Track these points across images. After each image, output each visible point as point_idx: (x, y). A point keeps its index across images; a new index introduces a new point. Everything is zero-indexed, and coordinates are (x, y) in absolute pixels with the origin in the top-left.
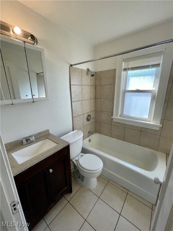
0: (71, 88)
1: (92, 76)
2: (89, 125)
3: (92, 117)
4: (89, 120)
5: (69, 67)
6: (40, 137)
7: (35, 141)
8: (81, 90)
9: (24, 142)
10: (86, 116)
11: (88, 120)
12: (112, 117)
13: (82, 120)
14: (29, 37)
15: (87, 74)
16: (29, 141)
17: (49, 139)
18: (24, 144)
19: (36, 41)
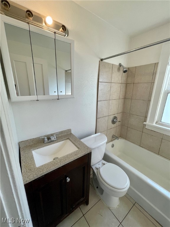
0: (99, 85)
1: (125, 72)
2: (114, 129)
3: (118, 120)
4: (115, 123)
5: (100, 61)
6: (61, 136)
7: (56, 140)
8: (110, 88)
9: (45, 140)
10: (112, 117)
11: (113, 122)
12: (144, 123)
13: (106, 123)
14: (60, 28)
15: (119, 70)
16: (50, 140)
17: (70, 140)
18: (45, 142)
19: (67, 33)
